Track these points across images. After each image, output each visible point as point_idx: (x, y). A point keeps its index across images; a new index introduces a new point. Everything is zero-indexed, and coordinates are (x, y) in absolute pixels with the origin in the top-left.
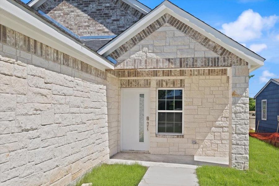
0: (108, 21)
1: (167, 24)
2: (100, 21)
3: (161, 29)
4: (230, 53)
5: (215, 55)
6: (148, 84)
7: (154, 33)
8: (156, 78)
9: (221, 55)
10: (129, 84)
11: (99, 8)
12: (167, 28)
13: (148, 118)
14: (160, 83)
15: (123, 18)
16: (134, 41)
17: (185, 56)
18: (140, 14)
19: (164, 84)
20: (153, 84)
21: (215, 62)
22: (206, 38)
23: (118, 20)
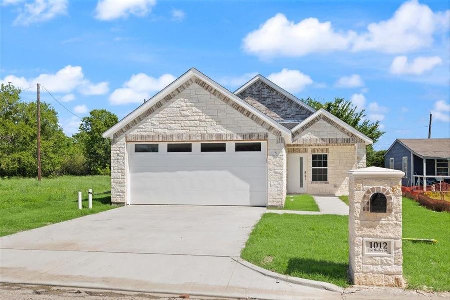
0: (279, 110)
1: (322, 120)
2: (274, 111)
3: (319, 122)
4: (356, 136)
5: (348, 137)
6: (306, 151)
7: (314, 125)
8: (311, 147)
9: (351, 137)
10: (294, 151)
11: (273, 102)
12: (322, 122)
13: (306, 172)
14: (314, 151)
15: (289, 109)
16: (303, 129)
17: (332, 137)
18: (300, 107)
19: (317, 151)
20: (310, 151)
21: (348, 141)
22: (343, 128)
23: (286, 110)
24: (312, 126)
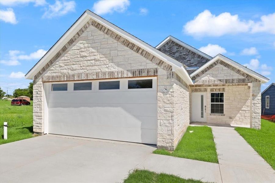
0: (185, 61)
1: (219, 64)
2: (181, 61)
3: (216, 66)
4: (251, 76)
5: (243, 77)
6: (206, 90)
7: (212, 68)
8: (210, 87)
9: (247, 77)
10: (196, 90)
11: (180, 55)
12: (219, 66)
13: (205, 106)
14: (212, 90)
15: (192, 59)
16: (203, 72)
17: (228, 78)
18: (201, 57)
19: (214, 90)
20: (209, 90)
21: (243, 81)
22: (239, 70)
23: (190, 60)
24: (210, 70)
